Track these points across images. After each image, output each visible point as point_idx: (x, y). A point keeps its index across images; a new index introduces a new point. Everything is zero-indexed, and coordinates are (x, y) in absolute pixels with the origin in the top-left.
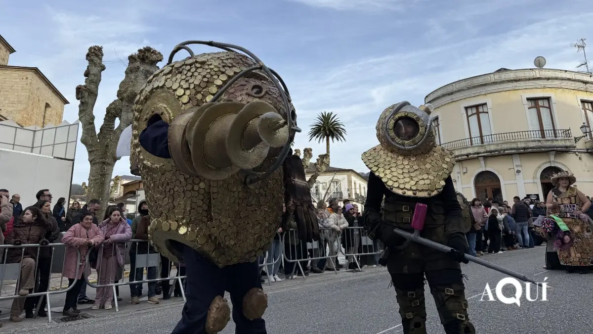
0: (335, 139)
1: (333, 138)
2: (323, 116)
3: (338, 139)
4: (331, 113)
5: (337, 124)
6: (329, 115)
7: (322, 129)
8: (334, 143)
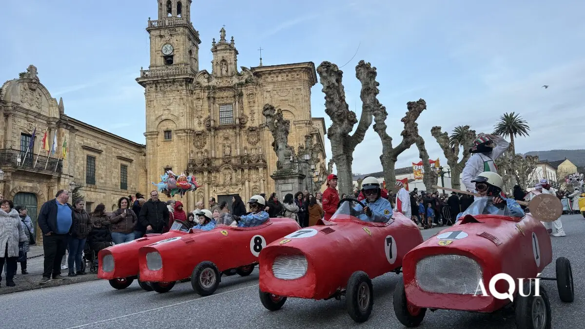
0: (517, 134)
1: (515, 134)
2: (505, 116)
3: (520, 135)
4: (514, 113)
5: (520, 122)
6: (511, 115)
7: (507, 128)
8: (517, 138)
